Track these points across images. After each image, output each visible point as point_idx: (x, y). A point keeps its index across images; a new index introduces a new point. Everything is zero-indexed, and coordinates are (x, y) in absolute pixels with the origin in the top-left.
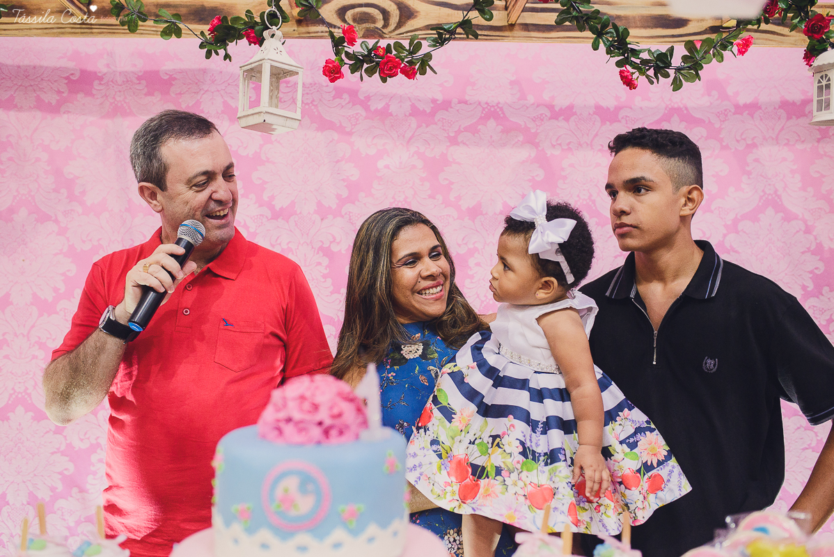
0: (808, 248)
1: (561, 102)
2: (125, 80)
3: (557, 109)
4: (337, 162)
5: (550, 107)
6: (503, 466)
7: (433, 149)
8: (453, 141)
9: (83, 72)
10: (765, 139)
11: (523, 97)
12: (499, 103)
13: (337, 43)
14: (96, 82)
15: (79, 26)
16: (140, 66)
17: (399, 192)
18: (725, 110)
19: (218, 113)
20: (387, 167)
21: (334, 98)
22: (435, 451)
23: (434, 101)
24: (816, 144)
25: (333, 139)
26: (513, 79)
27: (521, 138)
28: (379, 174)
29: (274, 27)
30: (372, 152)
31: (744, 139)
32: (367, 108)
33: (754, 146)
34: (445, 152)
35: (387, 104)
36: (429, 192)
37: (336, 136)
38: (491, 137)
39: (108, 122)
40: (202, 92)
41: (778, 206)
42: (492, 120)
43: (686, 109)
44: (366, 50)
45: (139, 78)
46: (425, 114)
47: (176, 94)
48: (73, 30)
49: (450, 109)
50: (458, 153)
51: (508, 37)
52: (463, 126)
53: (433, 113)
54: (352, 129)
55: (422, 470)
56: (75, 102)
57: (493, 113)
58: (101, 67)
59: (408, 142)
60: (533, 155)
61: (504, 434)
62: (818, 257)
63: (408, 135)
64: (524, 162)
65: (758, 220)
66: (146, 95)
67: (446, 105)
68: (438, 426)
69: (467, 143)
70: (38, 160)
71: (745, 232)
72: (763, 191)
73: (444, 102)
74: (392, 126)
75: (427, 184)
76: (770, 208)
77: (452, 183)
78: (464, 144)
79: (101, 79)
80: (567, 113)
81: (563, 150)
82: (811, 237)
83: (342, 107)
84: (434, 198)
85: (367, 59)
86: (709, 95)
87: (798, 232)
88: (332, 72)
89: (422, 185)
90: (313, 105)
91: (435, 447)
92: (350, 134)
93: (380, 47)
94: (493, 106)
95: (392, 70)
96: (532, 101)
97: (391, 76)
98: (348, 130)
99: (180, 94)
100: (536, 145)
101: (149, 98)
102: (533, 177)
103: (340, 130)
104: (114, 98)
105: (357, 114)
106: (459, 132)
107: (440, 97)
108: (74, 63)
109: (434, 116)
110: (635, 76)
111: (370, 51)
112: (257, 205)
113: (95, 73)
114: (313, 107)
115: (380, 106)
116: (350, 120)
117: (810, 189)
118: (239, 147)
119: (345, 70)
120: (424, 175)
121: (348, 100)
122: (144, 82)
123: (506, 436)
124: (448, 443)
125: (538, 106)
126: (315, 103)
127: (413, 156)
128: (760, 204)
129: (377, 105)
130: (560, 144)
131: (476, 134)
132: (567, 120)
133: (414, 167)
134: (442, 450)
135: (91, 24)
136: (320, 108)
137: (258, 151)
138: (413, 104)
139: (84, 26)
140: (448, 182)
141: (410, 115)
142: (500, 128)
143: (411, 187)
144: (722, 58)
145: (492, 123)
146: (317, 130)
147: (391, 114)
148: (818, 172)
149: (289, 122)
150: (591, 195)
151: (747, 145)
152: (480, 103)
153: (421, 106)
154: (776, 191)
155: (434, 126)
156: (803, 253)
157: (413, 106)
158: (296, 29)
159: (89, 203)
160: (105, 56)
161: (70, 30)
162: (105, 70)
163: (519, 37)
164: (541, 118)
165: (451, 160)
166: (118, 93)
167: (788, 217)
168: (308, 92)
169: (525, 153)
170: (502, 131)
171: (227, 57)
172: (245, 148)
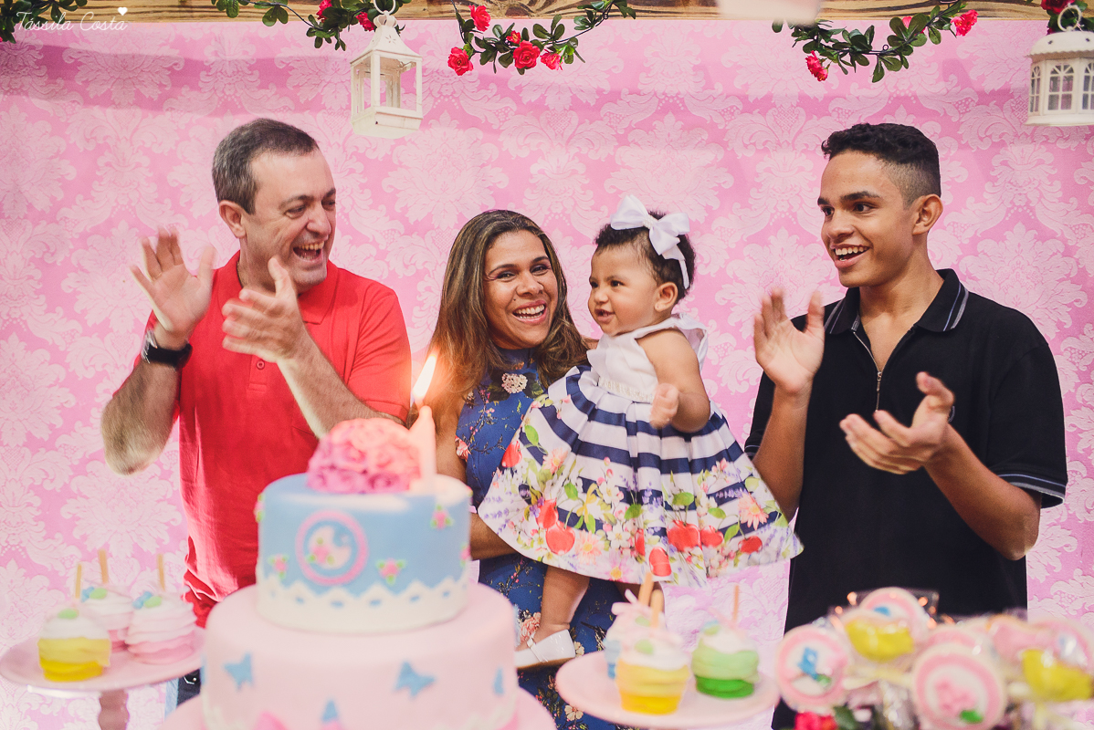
0: (1068, 275)
1: (756, 92)
2: (235, 70)
3: (751, 100)
4: (483, 166)
5: (743, 98)
6: (603, 519)
7: (597, 151)
8: (623, 141)
9: (188, 61)
10: (1016, 135)
11: (709, 86)
12: (679, 93)
13: (466, 28)
14: (203, 73)
15: (178, 9)
16: (252, 52)
17: (557, 202)
18: (967, 99)
19: (341, 108)
20: (542, 172)
21: (479, 89)
22: (523, 497)
23: (599, 92)
24: (1084, 143)
25: (478, 139)
26: (697, 63)
27: (705, 137)
28: (532, 181)
29: (386, 12)
30: (524, 154)
31: (990, 136)
32: (518, 101)
33: (1002, 144)
34: (612, 154)
35: (542, 95)
36: (593, 203)
37: (480, 135)
38: (669, 135)
39: (217, 120)
40: (324, 84)
41: (1031, 223)
42: (670, 114)
43: (916, 98)
44: (499, 36)
45: (251, 68)
46: (591, 108)
47: (294, 87)
48: (172, 14)
49: (619, 102)
50: (627, 155)
51: (682, 13)
52: (634, 122)
53: (598, 107)
54: (500, 126)
55: (508, 518)
56: (179, 97)
57: (671, 106)
58: (208, 55)
59: (568, 142)
60: (720, 157)
61: (601, 480)
62: (1080, 287)
63: (569, 132)
64: (709, 166)
65: (1004, 239)
66: (260, 87)
67: (614, 96)
68: (527, 469)
69: (639, 142)
70: (138, 165)
71: (985, 254)
72: (1012, 202)
73: (611, 92)
74: (549, 122)
75: (590, 193)
76: (1020, 224)
77: (620, 192)
78: (636, 144)
79: (208, 69)
80: (764, 105)
81: (758, 151)
82: (1072, 261)
83: (489, 99)
84: (598, 210)
85: (500, 46)
86: (946, 81)
87: (1055, 254)
88: (460, 63)
89: (584, 194)
90: (454, 98)
91: (523, 493)
92: (498, 132)
93: (514, 32)
94: (673, 97)
95: (528, 60)
96: (720, 91)
97: (529, 67)
98: (495, 127)
99: (298, 86)
100: (724, 145)
101: (263, 92)
102: (719, 184)
103: (487, 127)
104: (223, 92)
105: (506, 108)
106: (629, 129)
107: (607, 87)
108: (178, 51)
109: (600, 109)
110: (825, 65)
111: (503, 37)
112: (388, 218)
113: (202, 62)
114: (453, 101)
115: (534, 98)
116: (497, 116)
117: (1073, 200)
118: (367, 148)
119: (475, 60)
120: (587, 182)
121: (495, 91)
122: (256, 73)
123: (604, 483)
124: (537, 488)
125: (727, 97)
126: (455, 95)
127: (573, 159)
128: (1007, 219)
129: (530, 97)
130: (754, 144)
131: (650, 132)
132: (763, 113)
133: (574, 172)
134: (532, 496)
135: (192, 7)
136: (461, 102)
137: (389, 153)
138: (575, 95)
139: (183, 9)
140: (615, 190)
141: (571, 109)
142: (680, 124)
143: (571, 197)
144: (939, 38)
145: (670, 118)
146: (459, 127)
147: (547, 108)
148: (1085, 178)
149: (408, 123)
150: (791, 207)
151: (993, 143)
152: (655, 94)
153: (583, 98)
154: (1029, 201)
155: (599, 122)
156: (1060, 281)
157: (574, 98)
158: (426, 8)
159: (196, 216)
160: (213, 42)
161: (168, 14)
162: (213, 59)
163: (696, 13)
164: (730, 112)
165: (619, 164)
166: (227, 86)
167: (1043, 235)
168: (448, 81)
169: (710, 155)
170: (683, 128)
171: (340, 44)
172: (374, 150)
